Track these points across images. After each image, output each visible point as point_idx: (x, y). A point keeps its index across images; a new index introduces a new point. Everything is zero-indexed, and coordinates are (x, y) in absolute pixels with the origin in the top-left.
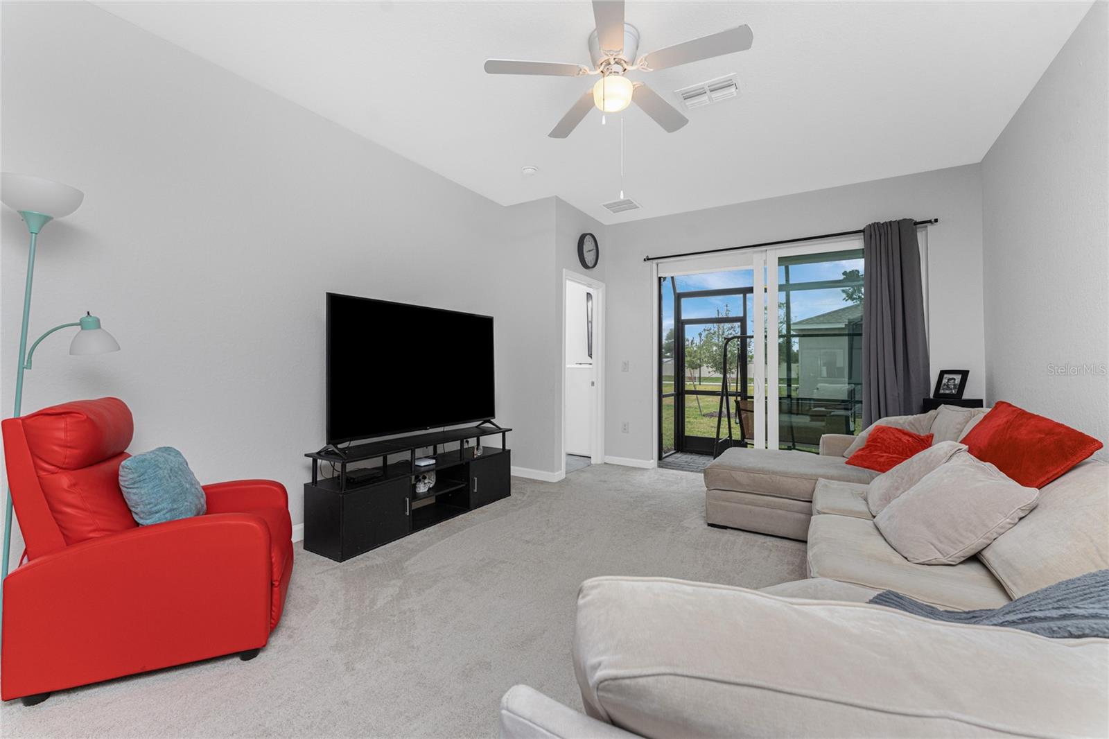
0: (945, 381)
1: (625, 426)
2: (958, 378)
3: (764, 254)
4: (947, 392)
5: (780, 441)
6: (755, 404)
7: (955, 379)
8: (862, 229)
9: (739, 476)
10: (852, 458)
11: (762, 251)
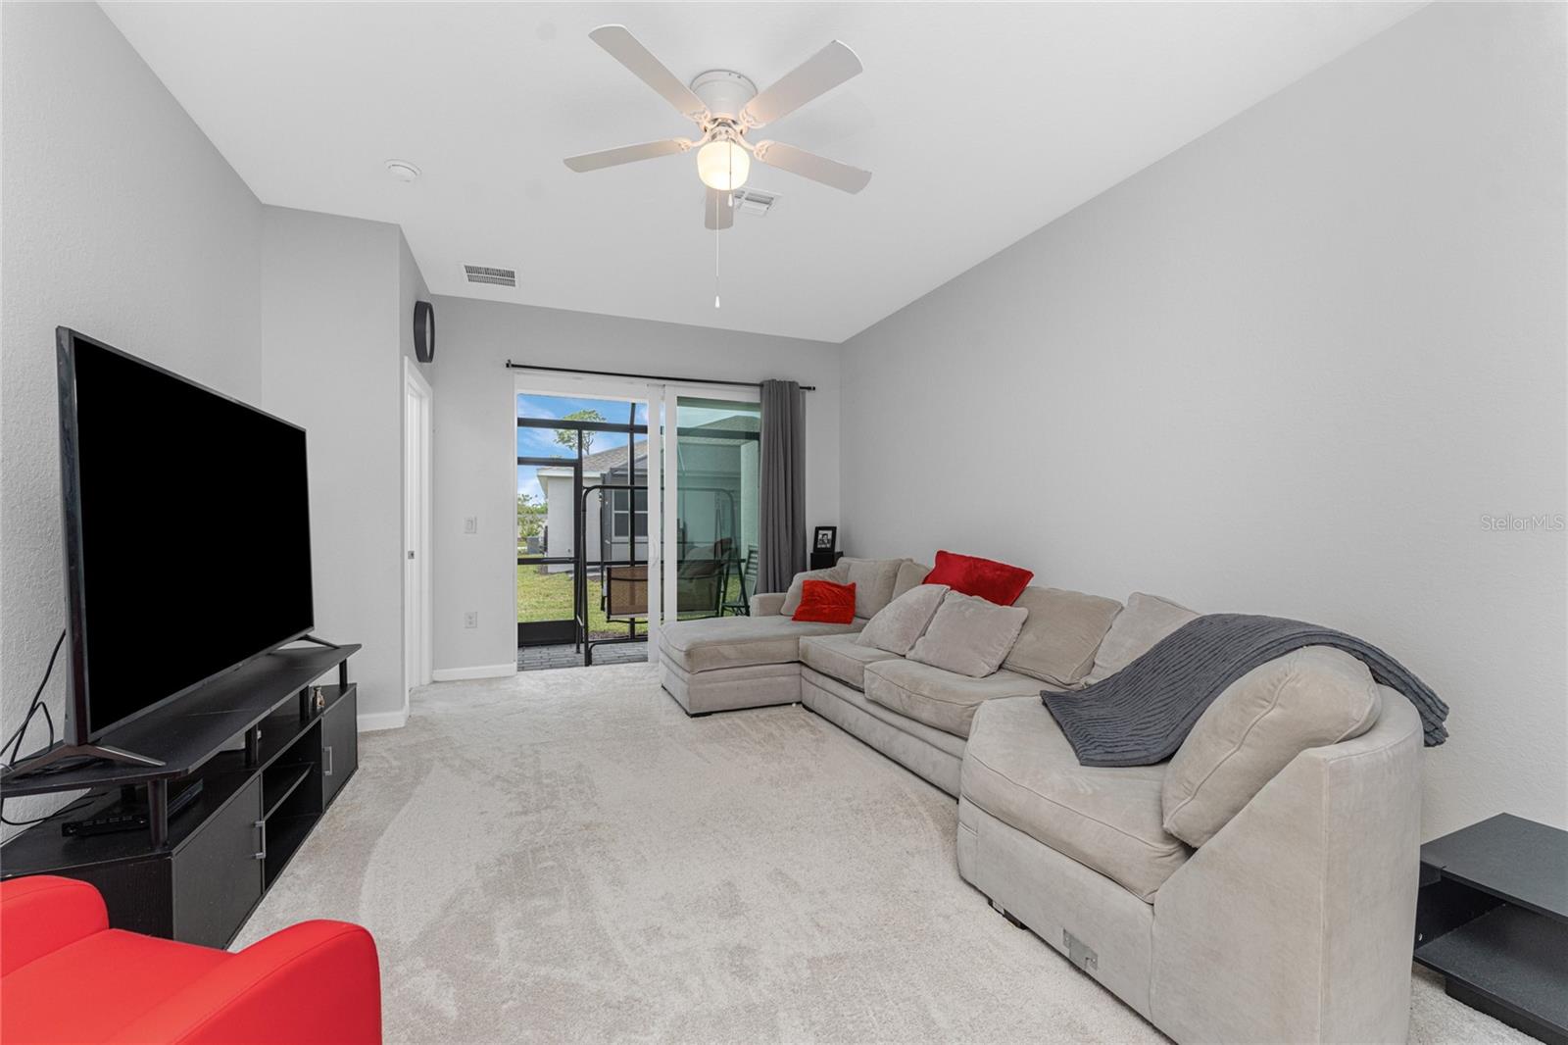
0: (820, 536)
1: (470, 618)
2: (830, 533)
3: (660, 390)
4: (823, 546)
5: (678, 611)
6: (649, 568)
7: (826, 534)
8: (758, 382)
9: (727, 650)
10: (796, 614)
11: (659, 386)
